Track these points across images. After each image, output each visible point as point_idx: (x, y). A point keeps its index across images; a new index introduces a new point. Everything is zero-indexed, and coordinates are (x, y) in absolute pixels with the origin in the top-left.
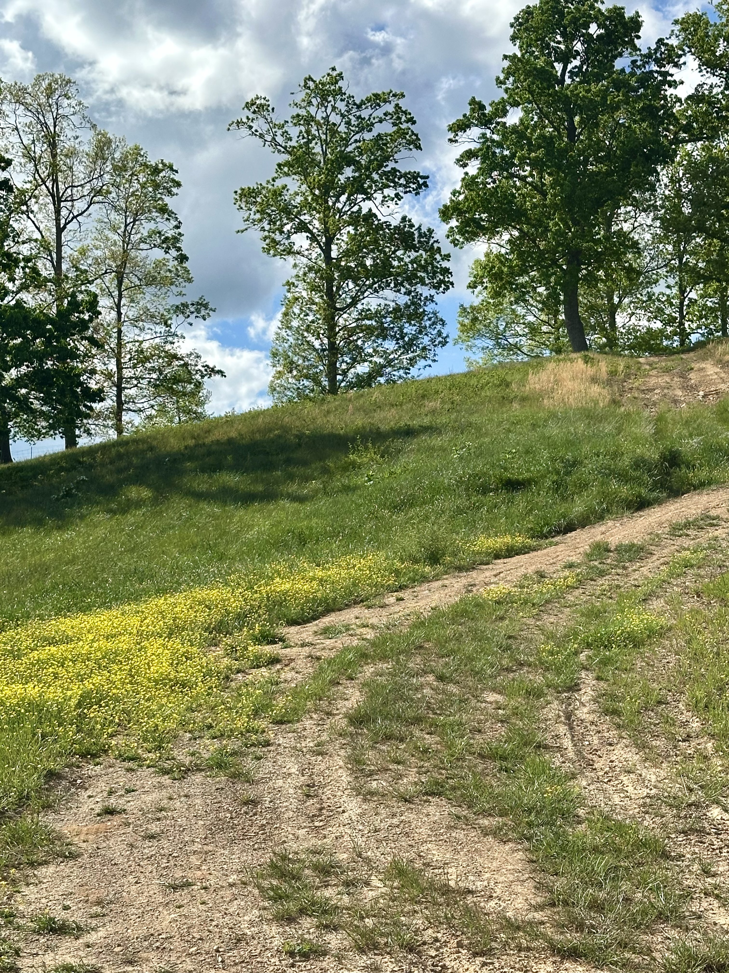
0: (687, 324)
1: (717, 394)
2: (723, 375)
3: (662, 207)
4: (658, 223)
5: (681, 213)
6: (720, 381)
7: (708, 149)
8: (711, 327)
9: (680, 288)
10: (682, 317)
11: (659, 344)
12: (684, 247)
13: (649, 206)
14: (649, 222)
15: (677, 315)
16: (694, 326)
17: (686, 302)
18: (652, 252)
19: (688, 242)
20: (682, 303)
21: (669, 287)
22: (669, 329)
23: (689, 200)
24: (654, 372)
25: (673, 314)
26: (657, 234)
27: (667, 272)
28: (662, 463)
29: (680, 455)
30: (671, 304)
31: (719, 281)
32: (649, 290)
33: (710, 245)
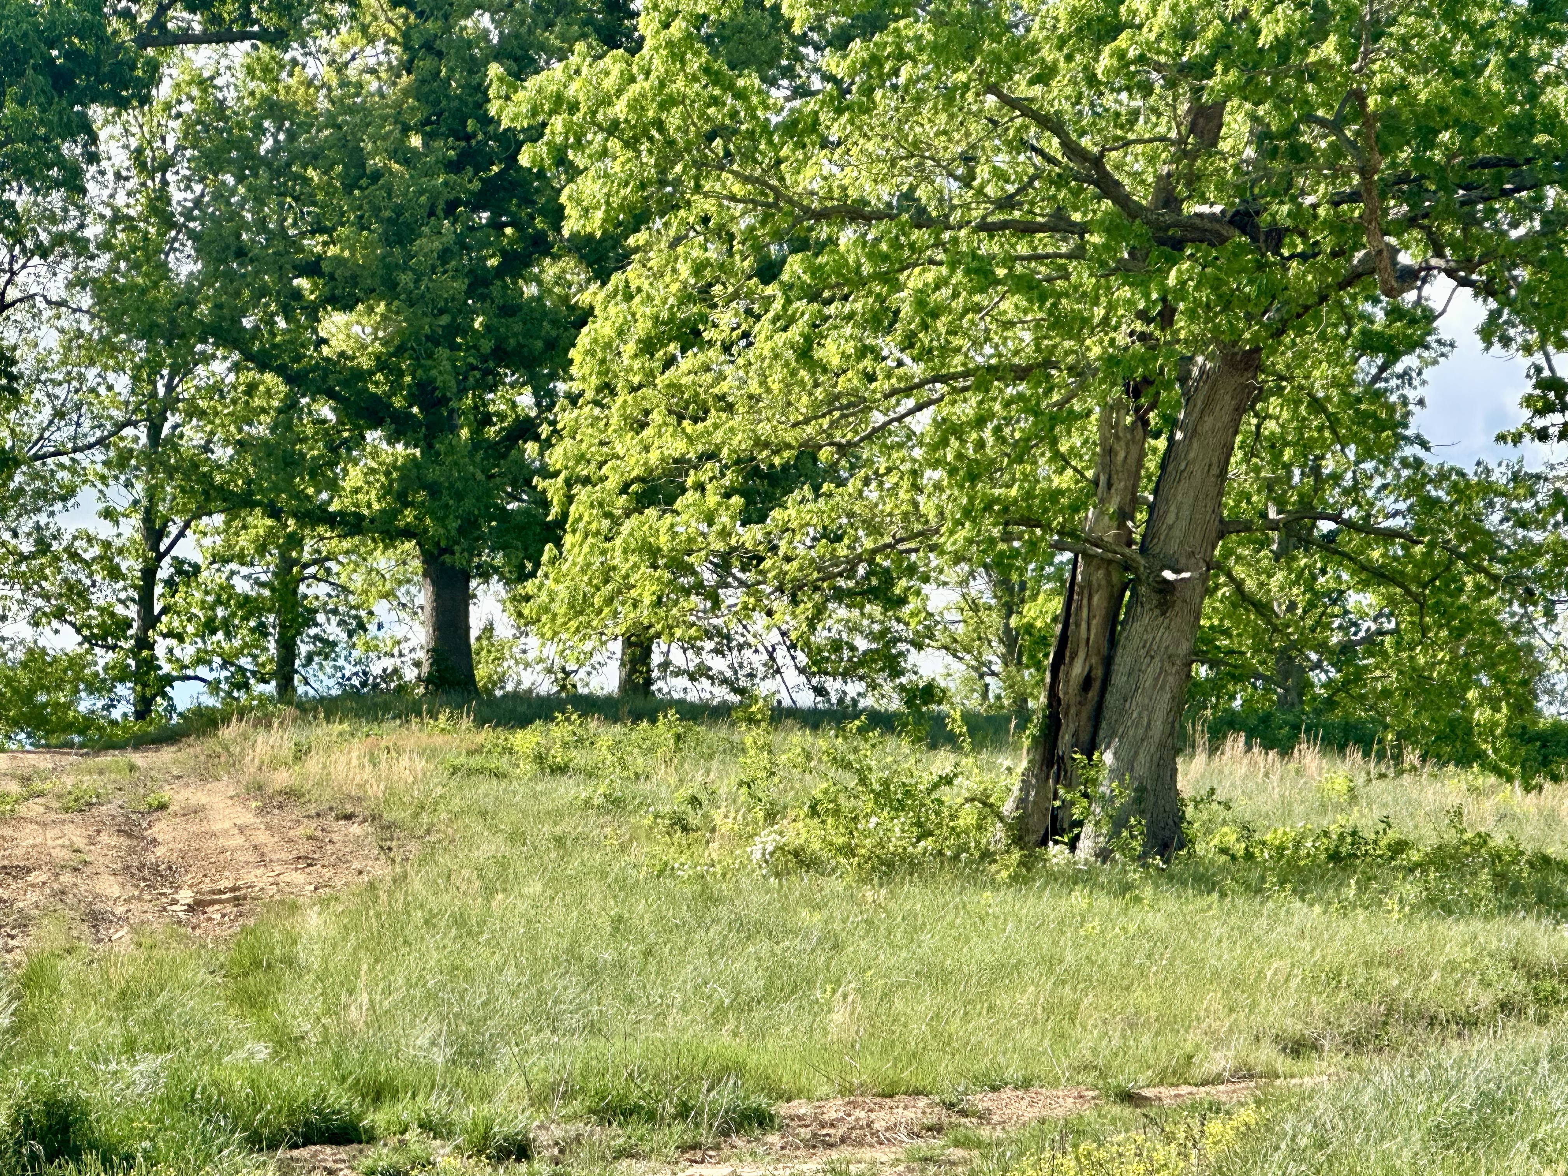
0: (161, 647)
1: (237, 901)
2: (262, 837)
3: (105, 245)
4: (86, 300)
5: (163, 269)
6: (253, 858)
7: (266, 70)
8: (245, 662)
9: (149, 517)
10: (150, 620)
11: (67, 706)
12: (170, 388)
13: (59, 239)
14: (56, 289)
15: (132, 612)
16: (187, 652)
17: (165, 571)
18: (61, 392)
19: (182, 369)
20: (149, 574)
21: (108, 514)
22: (103, 658)
23: (193, 235)
24: (35, 808)
25: (119, 610)
26: (80, 334)
27: (107, 463)
28: (19, 1143)
29: (85, 1114)
30: (115, 574)
31: (274, 512)
32: (43, 519)
33: (251, 389)
